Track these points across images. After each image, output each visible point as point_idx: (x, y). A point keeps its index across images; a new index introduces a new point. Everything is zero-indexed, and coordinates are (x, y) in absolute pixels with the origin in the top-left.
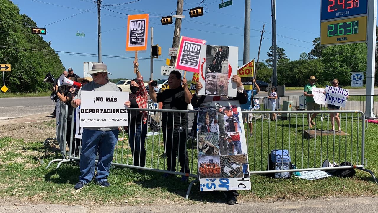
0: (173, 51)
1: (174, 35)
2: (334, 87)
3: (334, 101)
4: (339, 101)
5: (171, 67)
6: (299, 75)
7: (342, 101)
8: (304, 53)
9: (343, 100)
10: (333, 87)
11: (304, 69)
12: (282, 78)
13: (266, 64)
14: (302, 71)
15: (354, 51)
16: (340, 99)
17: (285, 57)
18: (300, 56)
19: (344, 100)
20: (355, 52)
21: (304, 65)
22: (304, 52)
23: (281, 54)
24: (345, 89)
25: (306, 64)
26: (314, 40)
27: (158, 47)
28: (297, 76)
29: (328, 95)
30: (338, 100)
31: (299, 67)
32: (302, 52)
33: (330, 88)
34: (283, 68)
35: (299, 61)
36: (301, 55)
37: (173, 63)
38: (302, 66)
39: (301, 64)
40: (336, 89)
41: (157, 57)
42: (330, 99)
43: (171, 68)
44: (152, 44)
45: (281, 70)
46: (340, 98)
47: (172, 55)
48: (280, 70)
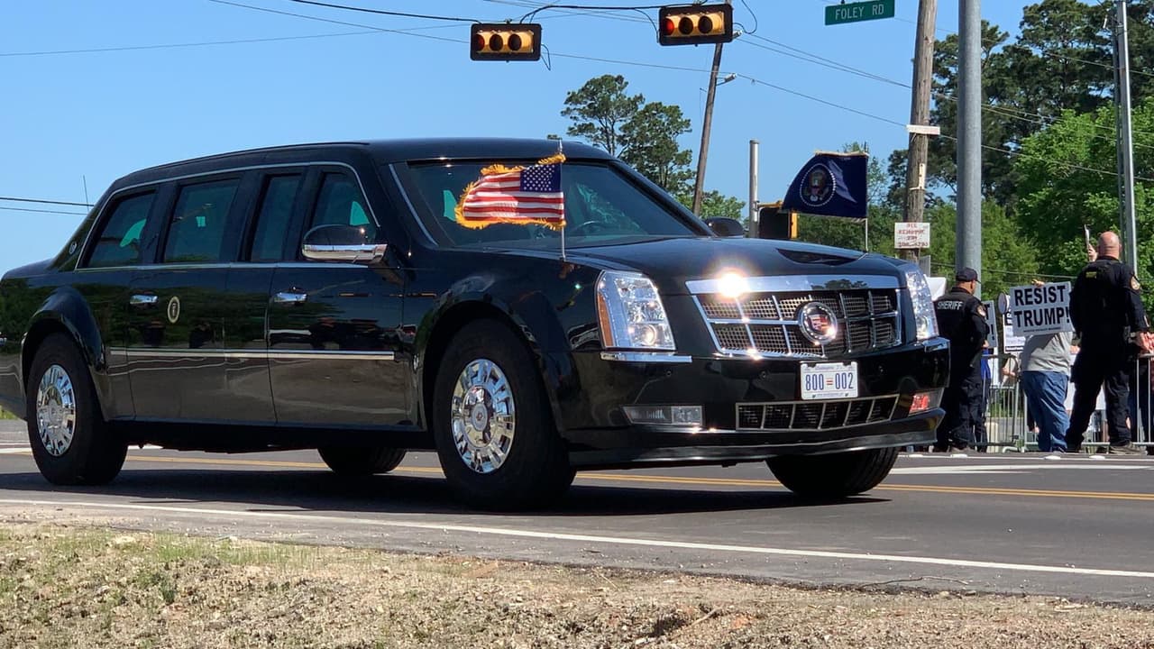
0: (908, 232)
44: (756, 199)
47: (907, 244)
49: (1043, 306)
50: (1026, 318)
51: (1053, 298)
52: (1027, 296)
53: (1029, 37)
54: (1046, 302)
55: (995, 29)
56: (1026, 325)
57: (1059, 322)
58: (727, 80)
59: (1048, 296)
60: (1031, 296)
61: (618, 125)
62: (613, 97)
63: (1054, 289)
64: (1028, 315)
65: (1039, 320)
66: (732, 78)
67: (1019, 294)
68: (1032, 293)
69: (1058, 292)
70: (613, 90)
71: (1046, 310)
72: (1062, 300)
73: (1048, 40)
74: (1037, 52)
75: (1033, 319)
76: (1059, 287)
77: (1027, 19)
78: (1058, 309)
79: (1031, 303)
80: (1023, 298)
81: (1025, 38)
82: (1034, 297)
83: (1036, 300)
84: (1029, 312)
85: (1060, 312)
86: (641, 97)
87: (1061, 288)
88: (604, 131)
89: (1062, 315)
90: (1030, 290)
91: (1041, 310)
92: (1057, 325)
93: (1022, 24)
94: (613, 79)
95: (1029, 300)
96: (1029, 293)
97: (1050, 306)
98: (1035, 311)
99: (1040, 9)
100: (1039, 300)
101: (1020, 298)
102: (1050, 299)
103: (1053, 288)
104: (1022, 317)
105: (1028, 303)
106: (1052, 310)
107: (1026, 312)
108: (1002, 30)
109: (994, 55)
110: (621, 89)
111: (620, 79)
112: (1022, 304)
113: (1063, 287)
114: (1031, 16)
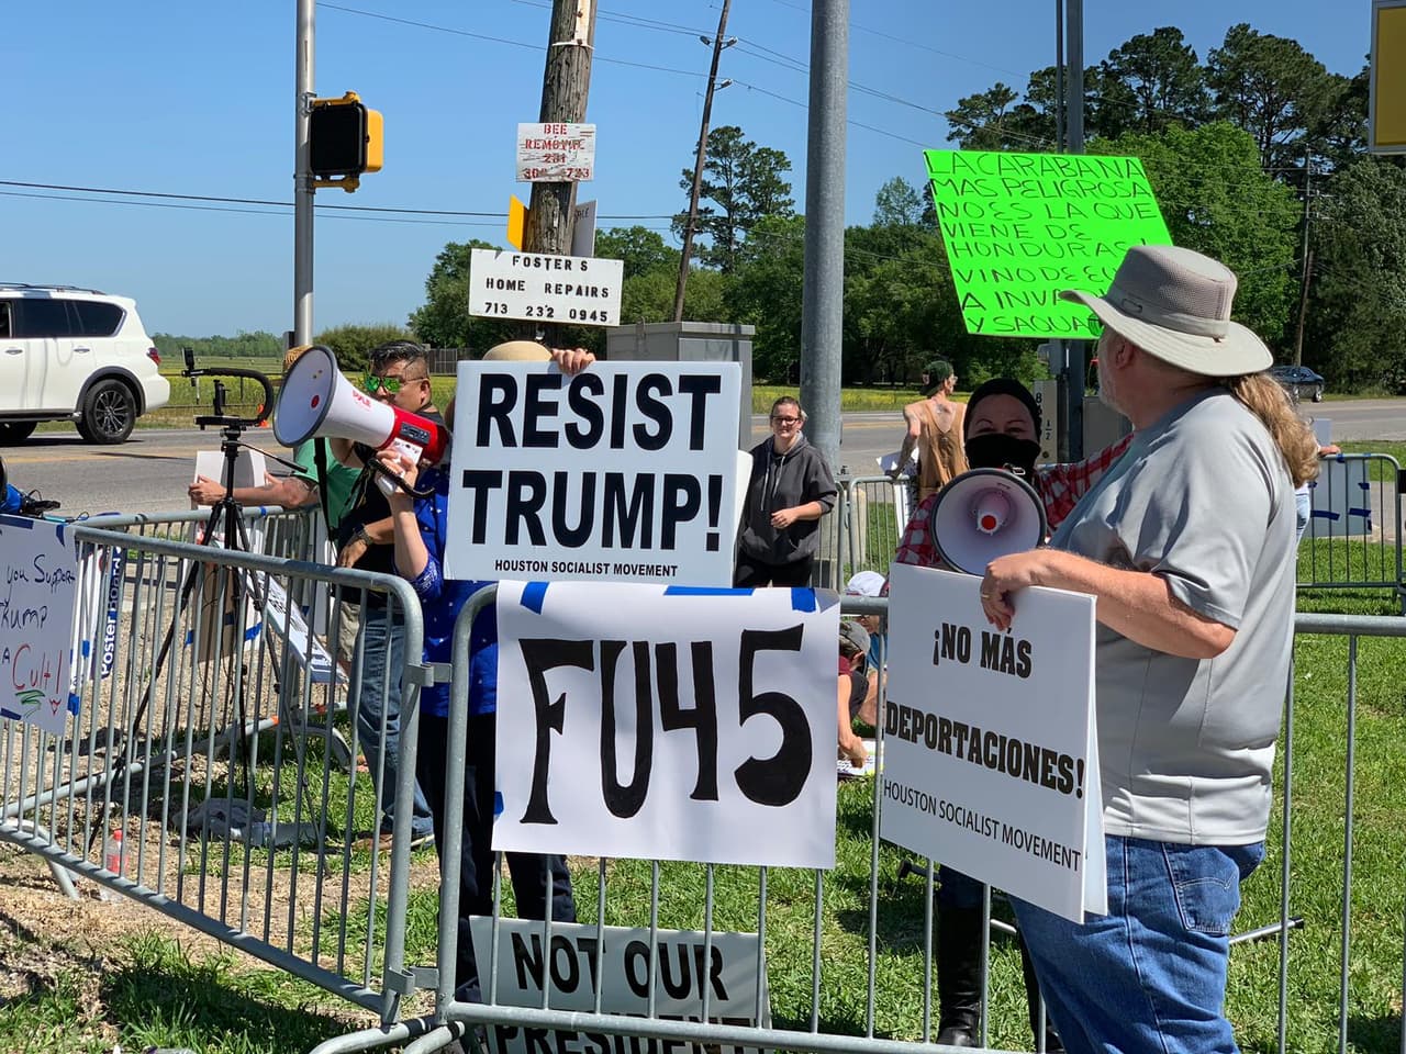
0: (548, 144)
1: (555, 34)
5: (542, 257)
6: (879, 315)
8: (899, 185)
11: (902, 281)
12: (776, 331)
13: (673, 242)
14: (897, 290)
15: (1196, 184)
17: (785, 204)
18: (875, 202)
20: (1200, 190)
21: (905, 256)
22: (899, 180)
23: (763, 188)
25: (917, 252)
26: (956, 107)
27: (365, 114)
28: (864, 321)
31: (877, 270)
32: (887, 179)
34: (782, 271)
35: (873, 233)
36: (880, 198)
37: (551, 229)
38: (893, 265)
39: (888, 251)
41: (351, 185)
43: (537, 264)
44: (309, 89)
45: (770, 281)
47: (544, 172)
48: (764, 284)
49: (602, 459)
50: (515, 507)
51: (653, 428)
52: (535, 409)
53: (1032, 96)
54: (617, 441)
55: (1007, 90)
56: (512, 537)
57: (668, 542)
58: (723, 86)
59: (634, 415)
60: (551, 409)
61: (734, 163)
62: (731, 143)
63: (665, 389)
64: (527, 493)
65: (573, 521)
66: (728, 83)
67: (498, 396)
68: (560, 396)
69: (680, 405)
70: (731, 138)
71: (615, 481)
72: (697, 441)
73: (1048, 98)
74: (1039, 109)
75: (545, 514)
76: (688, 383)
77: (1033, 83)
78: (673, 482)
79: (549, 440)
80: (517, 416)
81: (1030, 97)
82: (567, 414)
83: (571, 429)
84: (536, 480)
85: (682, 498)
86: (753, 143)
87: (701, 387)
88: (724, 167)
89: (689, 512)
90: (552, 381)
91: (589, 479)
92: (656, 555)
93: (1029, 86)
94: (732, 130)
95: (544, 424)
96: (545, 395)
97: (631, 461)
98: (561, 478)
99: (1044, 74)
100: (584, 427)
101: (502, 411)
102: (639, 431)
103: (661, 382)
104: (498, 499)
105: (535, 439)
106: (645, 482)
107: (518, 479)
108: (1013, 91)
109: (1007, 113)
110: (738, 137)
111: (738, 129)
112: (508, 439)
113: (712, 384)
114: (1036, 80)
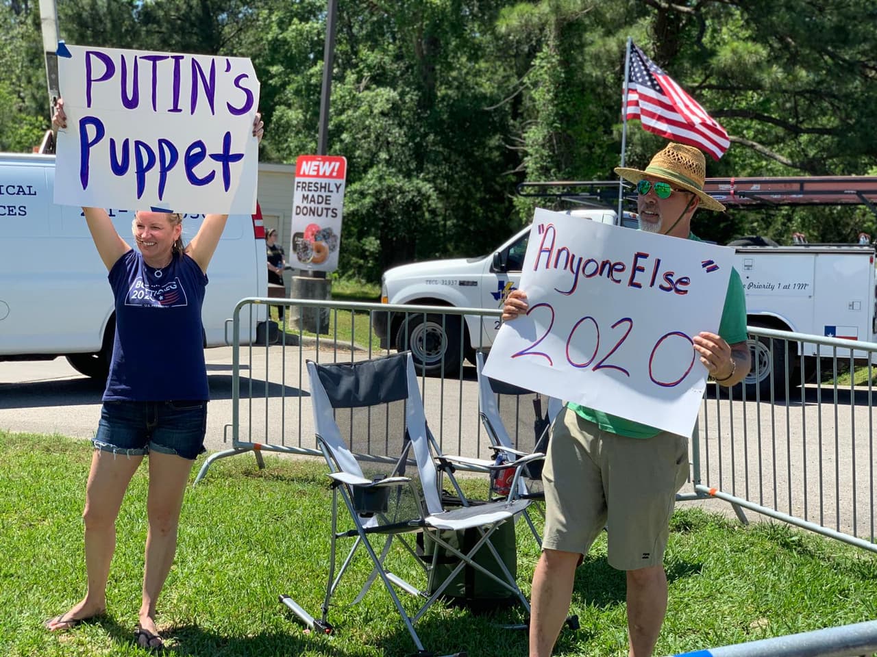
2: (130, 54)
3: (153, 176)
4: (200, 171)
7: (220, 164)
9: (226, 158)
10: (114, 54)
16: (201, 156)
19: (238, 157)
24: (220, 61)
29: (91, 130)
30: (192, 161)
33: (99, 68)
40: (145, 67)
42: (119, 170)
46: (199, 144)
